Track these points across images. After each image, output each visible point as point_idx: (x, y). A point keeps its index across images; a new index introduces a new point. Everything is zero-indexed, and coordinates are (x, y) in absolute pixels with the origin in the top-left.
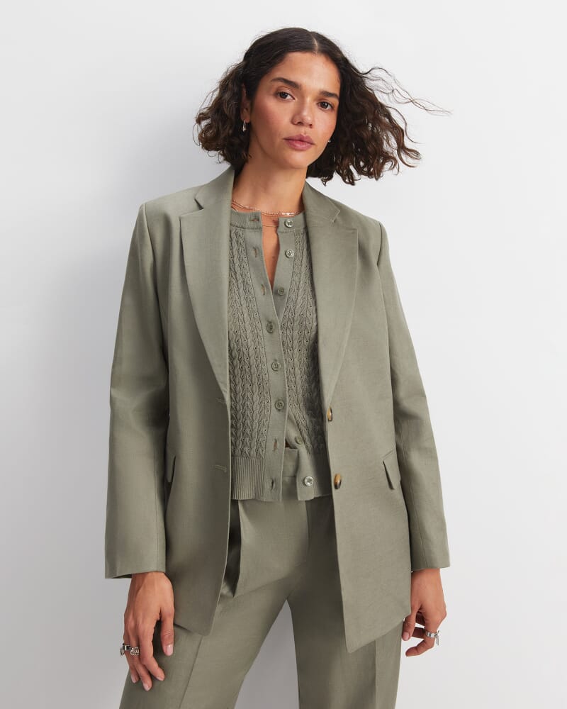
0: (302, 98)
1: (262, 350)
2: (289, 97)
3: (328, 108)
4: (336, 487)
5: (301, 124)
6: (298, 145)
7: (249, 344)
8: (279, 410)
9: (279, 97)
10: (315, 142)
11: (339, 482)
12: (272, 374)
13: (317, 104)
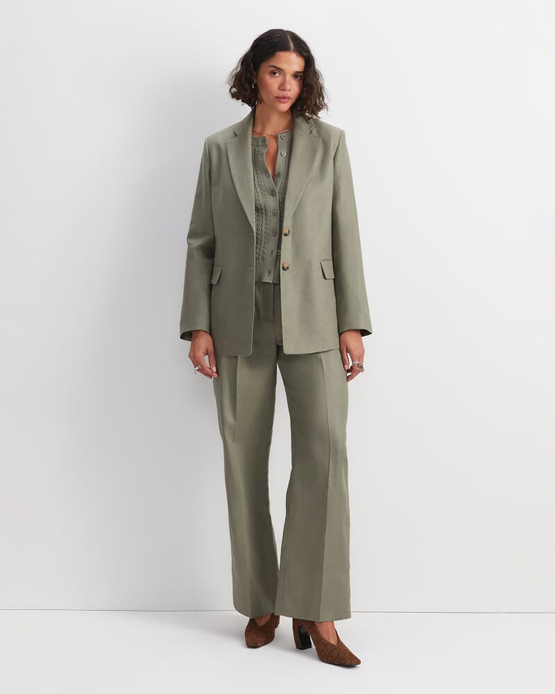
0: (285, 76)
2: (277, 74)
3: (298, 78)
4: (284, 270)
5: (284, 90)
6: (283, 100)
9: (272, 74)
10: (292, 97)
11: (286, 267)
13: (293, 77)
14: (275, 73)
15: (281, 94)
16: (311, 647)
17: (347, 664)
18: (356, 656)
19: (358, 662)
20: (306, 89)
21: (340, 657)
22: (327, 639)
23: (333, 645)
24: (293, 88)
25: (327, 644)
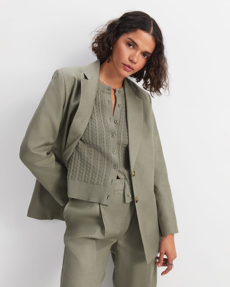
0: (136, 50)
1: (109, 144)
2: (132, 47)
3: (145, 57)
4: (136, 202)
5: (132, 61)
6: (127, 68)
7: (104, 141)
8: (115, 169)
9: (128, 45)
10: (135, 69)
11: (137, 200)
12: (112, 154)
13: (142, 54)
14: (130, 45)
24: (138, 62)
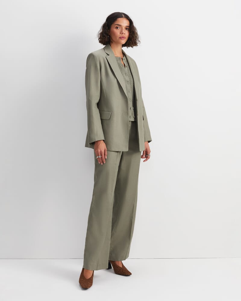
0: (122, 28)
2: (119, 28)
5: (122, 34)
6: (122, 39)
13: (125, 29)
14: (117, 28)
15: (121, 36)
16: (111, 268)
17: (126, 274)
18: (130, 271)
19: (131, 274)
20: (131, 33)
21: (123, 272)
22: (118, 265)
23: (120, 267)
24: (126, 34)
25: (118, 267)
